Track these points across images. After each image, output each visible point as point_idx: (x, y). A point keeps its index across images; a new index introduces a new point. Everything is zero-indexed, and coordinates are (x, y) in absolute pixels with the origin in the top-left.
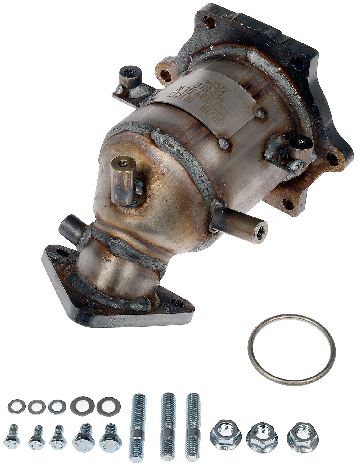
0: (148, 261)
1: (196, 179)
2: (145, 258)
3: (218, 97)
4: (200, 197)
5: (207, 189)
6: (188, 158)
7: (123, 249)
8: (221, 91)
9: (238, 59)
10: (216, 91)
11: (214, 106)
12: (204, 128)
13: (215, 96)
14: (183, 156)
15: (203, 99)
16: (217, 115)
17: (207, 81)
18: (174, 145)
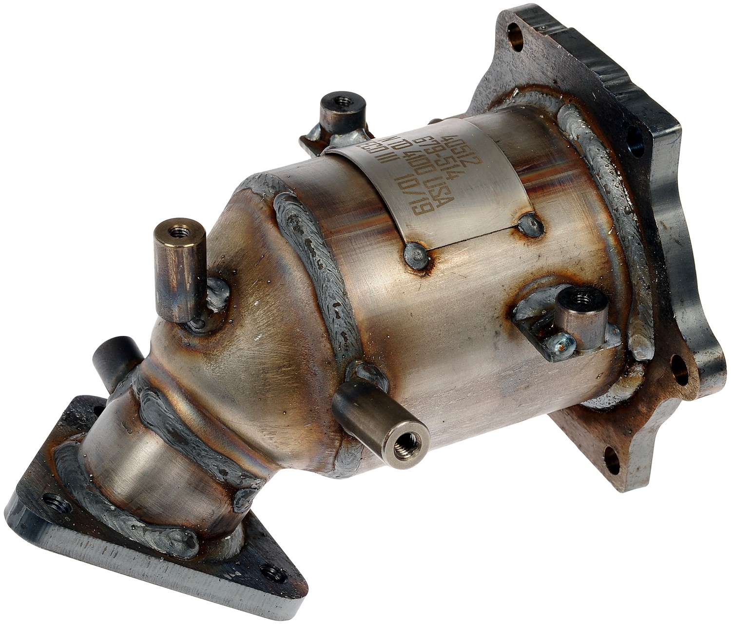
0: (203, 453)
1: (326, 307)
2: (197, 446)
3: (448, 168)
4: (327, 346)
5: (343, 334)
6: (321, 260)
7: (160, 415)
8: (462, 159)
9: (542, 117)
10: (452, 157)
11: (428, 181)
12: (385, 216)
13: (444, 164)
14: (314, 254)
15: (414, 164)
16: (424, 199)
17: (447, 137)
18: (304, 230)
